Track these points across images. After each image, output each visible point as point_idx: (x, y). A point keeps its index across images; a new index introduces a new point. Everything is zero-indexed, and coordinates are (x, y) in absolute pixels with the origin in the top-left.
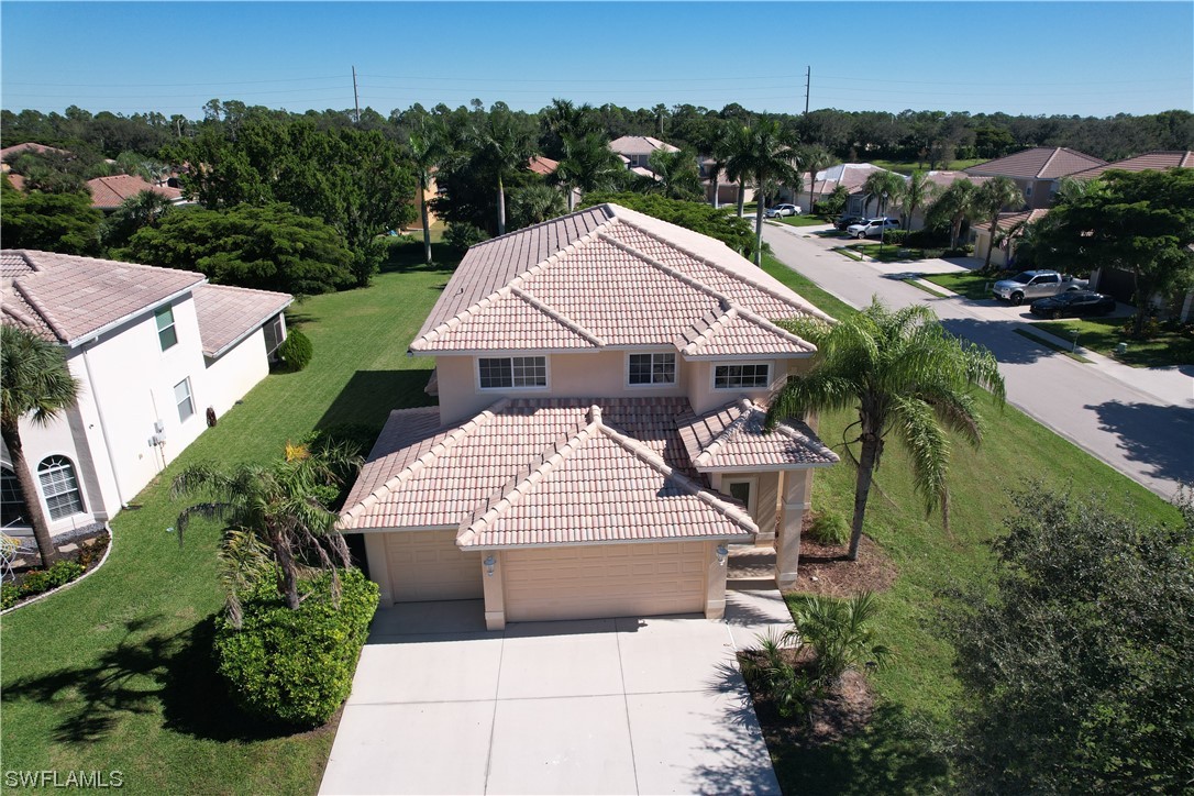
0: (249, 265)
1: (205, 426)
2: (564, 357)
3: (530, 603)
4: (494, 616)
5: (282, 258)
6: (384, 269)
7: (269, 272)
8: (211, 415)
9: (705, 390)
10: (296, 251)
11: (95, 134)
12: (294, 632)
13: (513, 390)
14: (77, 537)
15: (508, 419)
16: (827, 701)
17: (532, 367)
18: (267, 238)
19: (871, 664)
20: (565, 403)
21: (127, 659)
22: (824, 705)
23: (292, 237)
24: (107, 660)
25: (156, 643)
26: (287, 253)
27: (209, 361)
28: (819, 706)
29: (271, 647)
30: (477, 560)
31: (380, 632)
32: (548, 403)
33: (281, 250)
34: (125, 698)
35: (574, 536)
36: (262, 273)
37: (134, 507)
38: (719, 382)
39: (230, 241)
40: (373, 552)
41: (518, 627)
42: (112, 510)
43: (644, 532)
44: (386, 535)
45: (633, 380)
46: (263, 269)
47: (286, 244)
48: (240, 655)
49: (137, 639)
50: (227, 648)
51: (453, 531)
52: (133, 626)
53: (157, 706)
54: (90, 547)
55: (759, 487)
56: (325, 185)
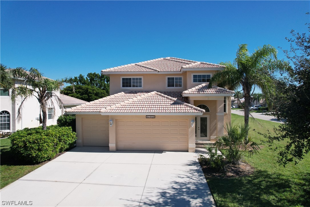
0: (81, 96)
4: (112, 145)
5: (90, 95)
7: (86, 97)
10: (93, 93)
13: (132, 88)
16: (233, 168)
17: (138, 81)
18: (87, 90)
19: (251, 151)
22: (231, 169)
23: (93, 90)
26: (91, 93)
28: (229, 169)
33: (90, 93)
36: (84, 98)
45: (169, 86)
46: (85, 97)
47: (91, 91)
55: (210, 119)
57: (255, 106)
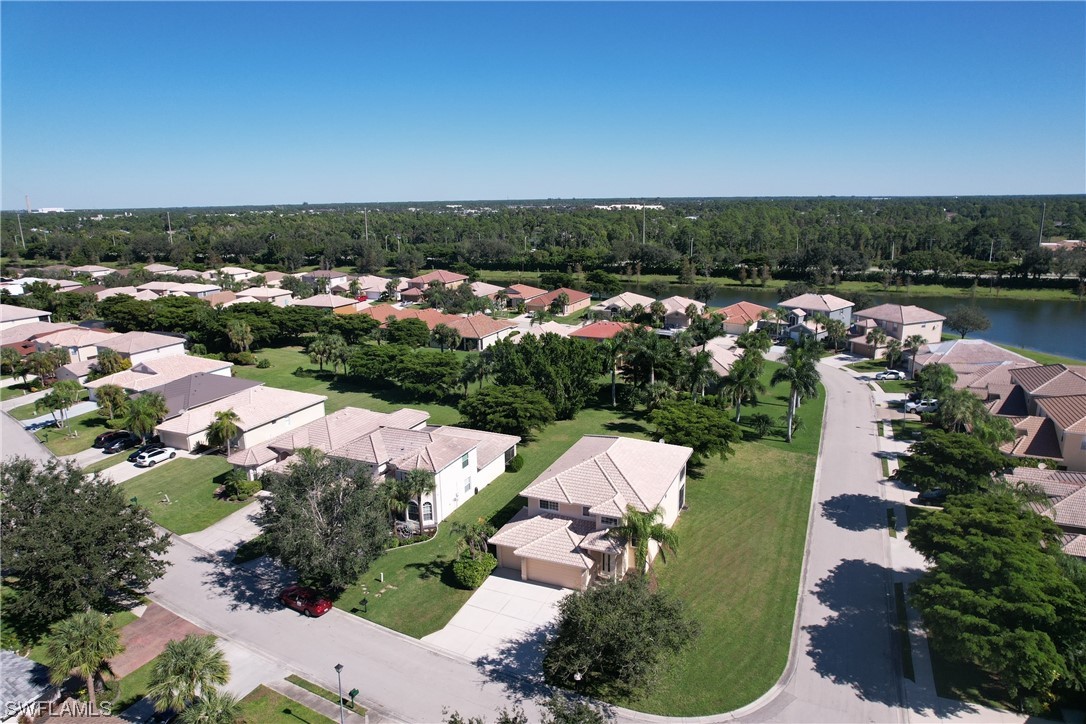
1: (473, 494)
2: (563, 504)
3: (534, 575)
4: (524, 576)
5: (520, 419)
6: (583, 408)
8: (476, 490)
9: (599, 524)
10: (526, 416)
11: (475, 248)
12: (470, 565)
13: (549, 510)
14: (429, 528)
15: (545, 519)
17: (555, 505)
18: (515, 410)
20: (563, 518)
21: (435, 564)
23: (526, 410)
24: (431, 563)
25: (442, 562)
26: (522, 417)
27: (479, 470)
29: (465, 568)
30: (520, 558)
31: (494, 572)
32: (558, 516)
33: (519, 416)
34: (433, 573)
35: (543, 558)
37: (445, 521)
38: (603, 521)
39: (501, 409)
40: (498, 551)
41: (529, 581)
42: (439, 522)
43: (560, 561)
44: (502, 547)
45: (581, 514)
48: (458, 568)
49: (439, 560)
50: (455, 565)
51: (515, 549)
52: (438, 557)
53: (440, 576)
54: (432, 532)
56: (553, 374)
57: (923, 404)
